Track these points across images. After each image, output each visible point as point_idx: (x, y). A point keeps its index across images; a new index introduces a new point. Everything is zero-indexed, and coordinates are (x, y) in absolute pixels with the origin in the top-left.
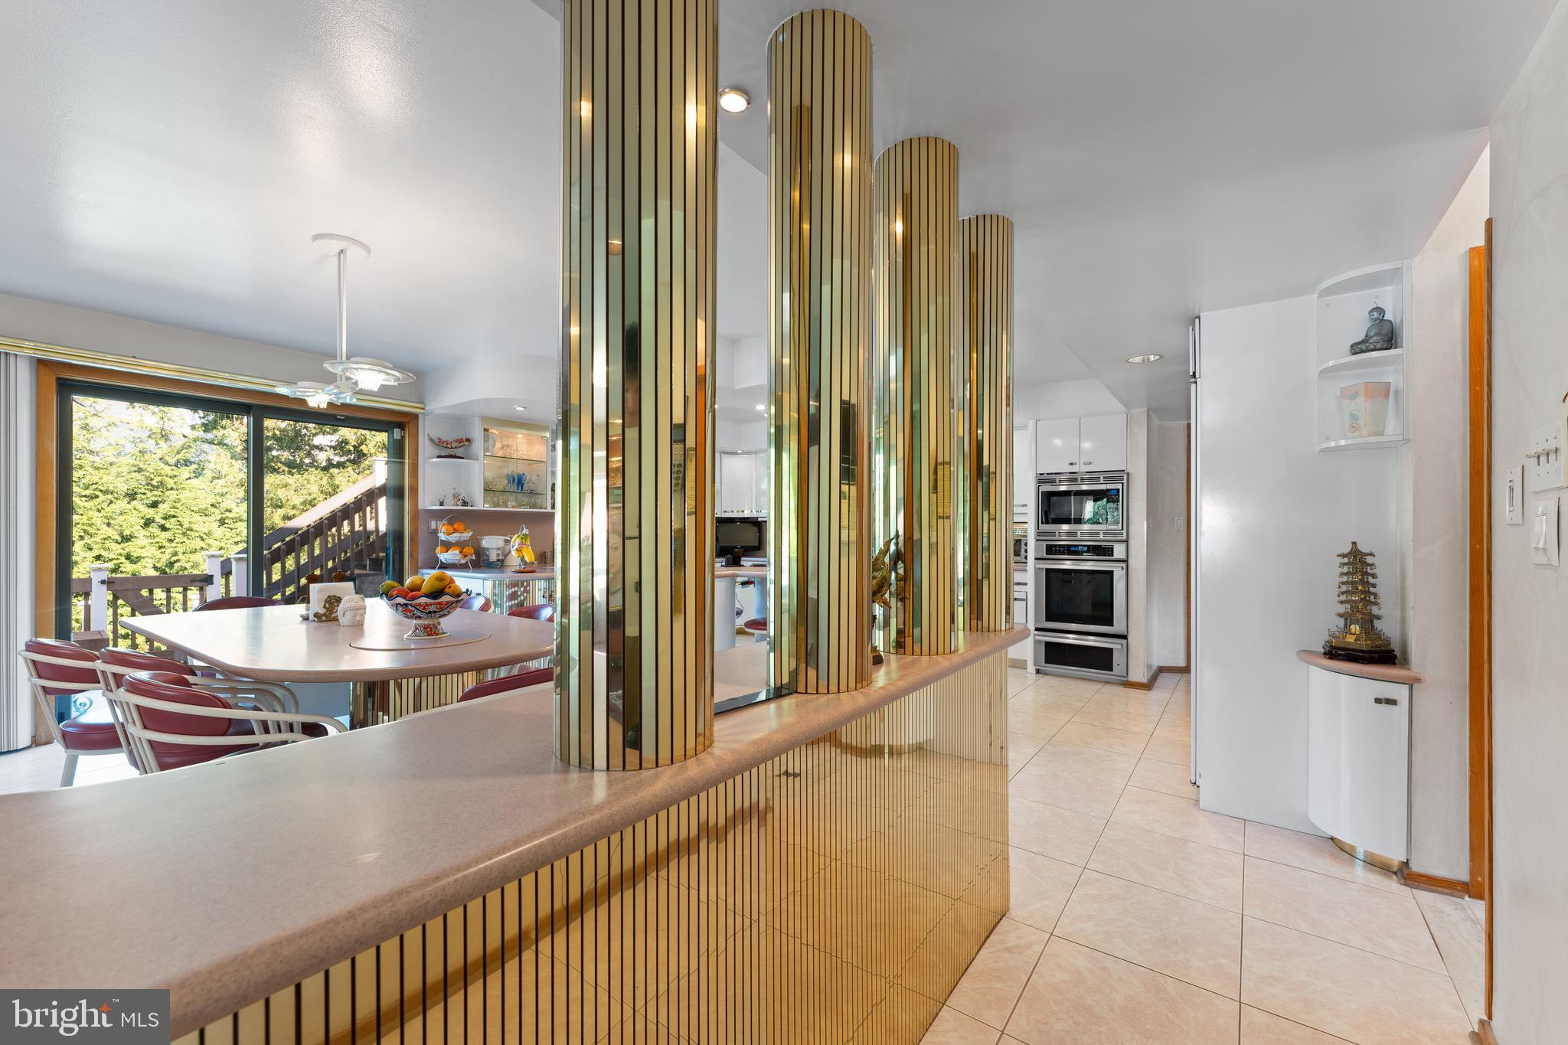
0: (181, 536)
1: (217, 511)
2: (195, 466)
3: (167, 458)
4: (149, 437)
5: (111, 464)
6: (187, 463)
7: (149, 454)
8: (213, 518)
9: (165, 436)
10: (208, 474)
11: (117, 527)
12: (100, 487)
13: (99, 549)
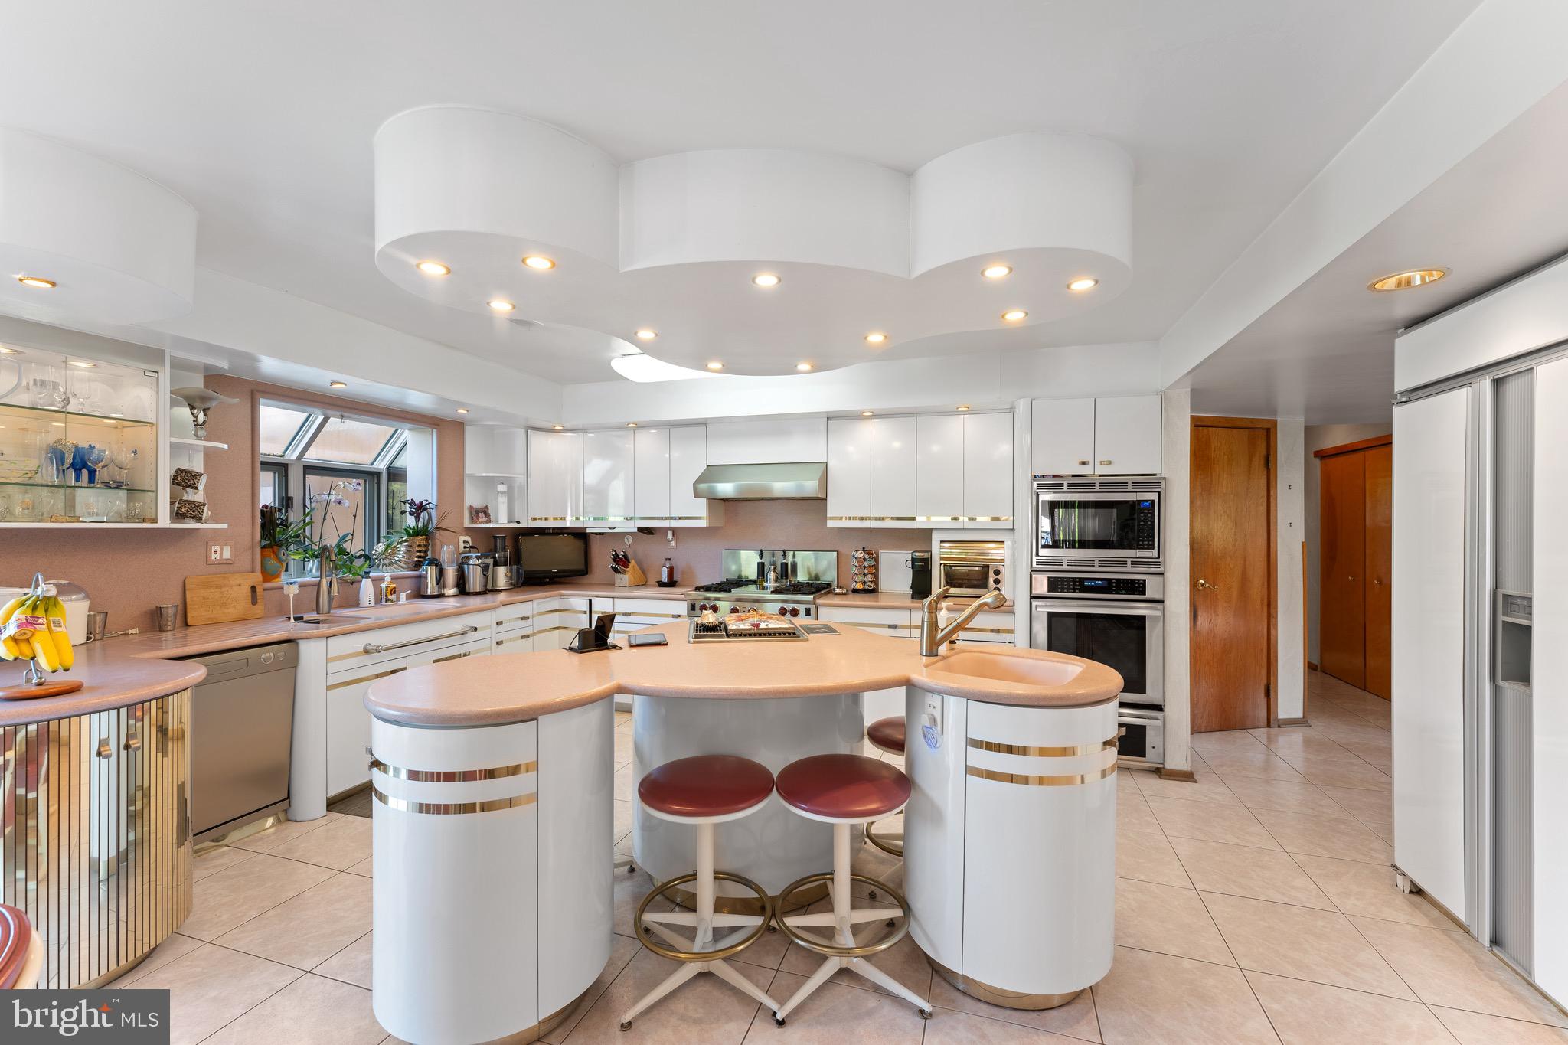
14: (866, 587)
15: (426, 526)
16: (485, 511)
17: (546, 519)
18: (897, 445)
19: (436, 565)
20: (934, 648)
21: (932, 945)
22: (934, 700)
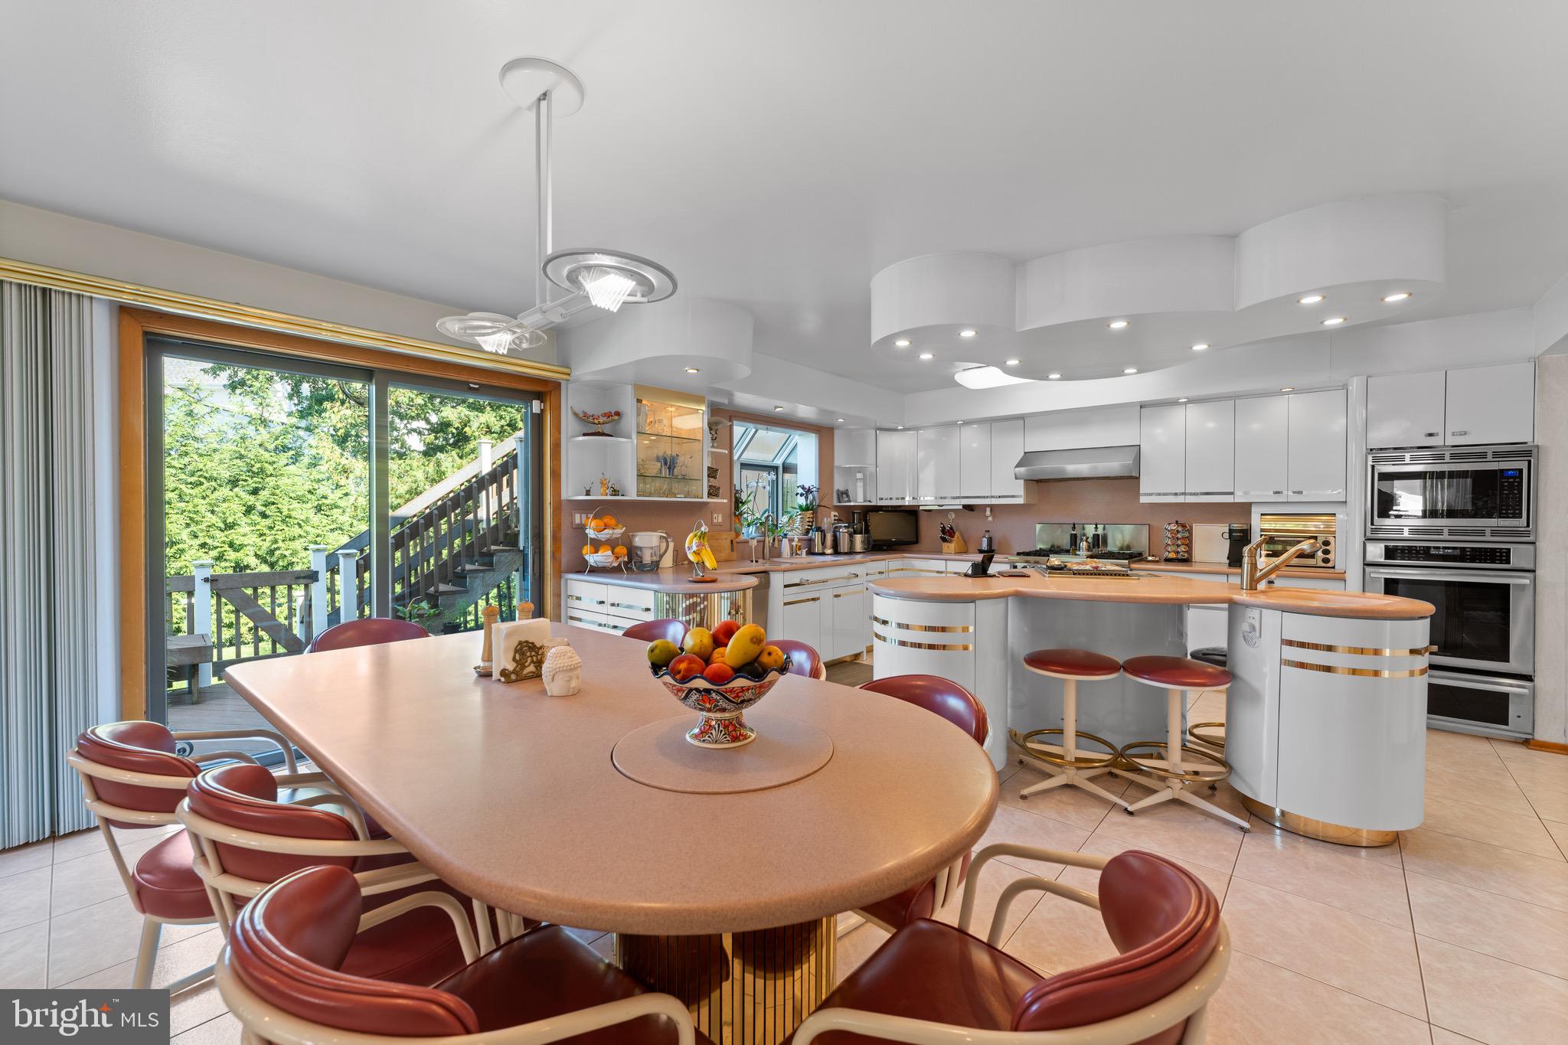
0: (280, 523)
1: (314, 498)
2: (293, 452)
3: (266, 444)
4: (250, 423)
5: (215, 451)
6: (285, 449)
7: (250, 440)
8: (309, 505)
9: (264, 422)
10: (306, 460)
11: (220, 515)
12: (205, 474)
13: (204, 537)
14: (1179, 557)
15: (812, 503)
16: (846, 493)
17: (891, 499)
18: (1211, 425)
19: (822, 531)
20: (1254, 583)
21: (1251, 789)
22: (1254, 613)
